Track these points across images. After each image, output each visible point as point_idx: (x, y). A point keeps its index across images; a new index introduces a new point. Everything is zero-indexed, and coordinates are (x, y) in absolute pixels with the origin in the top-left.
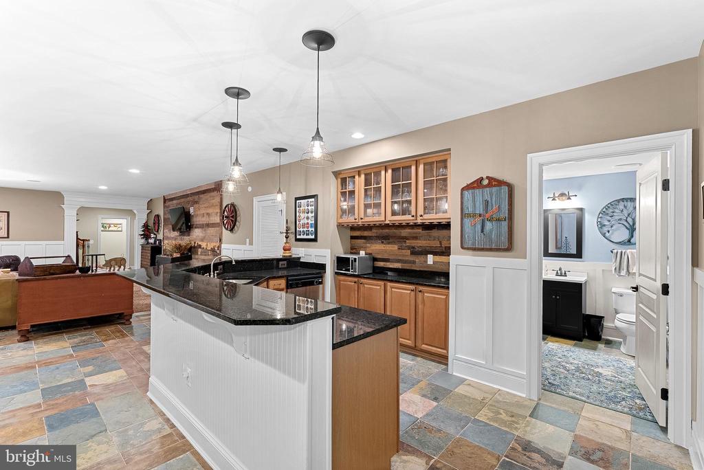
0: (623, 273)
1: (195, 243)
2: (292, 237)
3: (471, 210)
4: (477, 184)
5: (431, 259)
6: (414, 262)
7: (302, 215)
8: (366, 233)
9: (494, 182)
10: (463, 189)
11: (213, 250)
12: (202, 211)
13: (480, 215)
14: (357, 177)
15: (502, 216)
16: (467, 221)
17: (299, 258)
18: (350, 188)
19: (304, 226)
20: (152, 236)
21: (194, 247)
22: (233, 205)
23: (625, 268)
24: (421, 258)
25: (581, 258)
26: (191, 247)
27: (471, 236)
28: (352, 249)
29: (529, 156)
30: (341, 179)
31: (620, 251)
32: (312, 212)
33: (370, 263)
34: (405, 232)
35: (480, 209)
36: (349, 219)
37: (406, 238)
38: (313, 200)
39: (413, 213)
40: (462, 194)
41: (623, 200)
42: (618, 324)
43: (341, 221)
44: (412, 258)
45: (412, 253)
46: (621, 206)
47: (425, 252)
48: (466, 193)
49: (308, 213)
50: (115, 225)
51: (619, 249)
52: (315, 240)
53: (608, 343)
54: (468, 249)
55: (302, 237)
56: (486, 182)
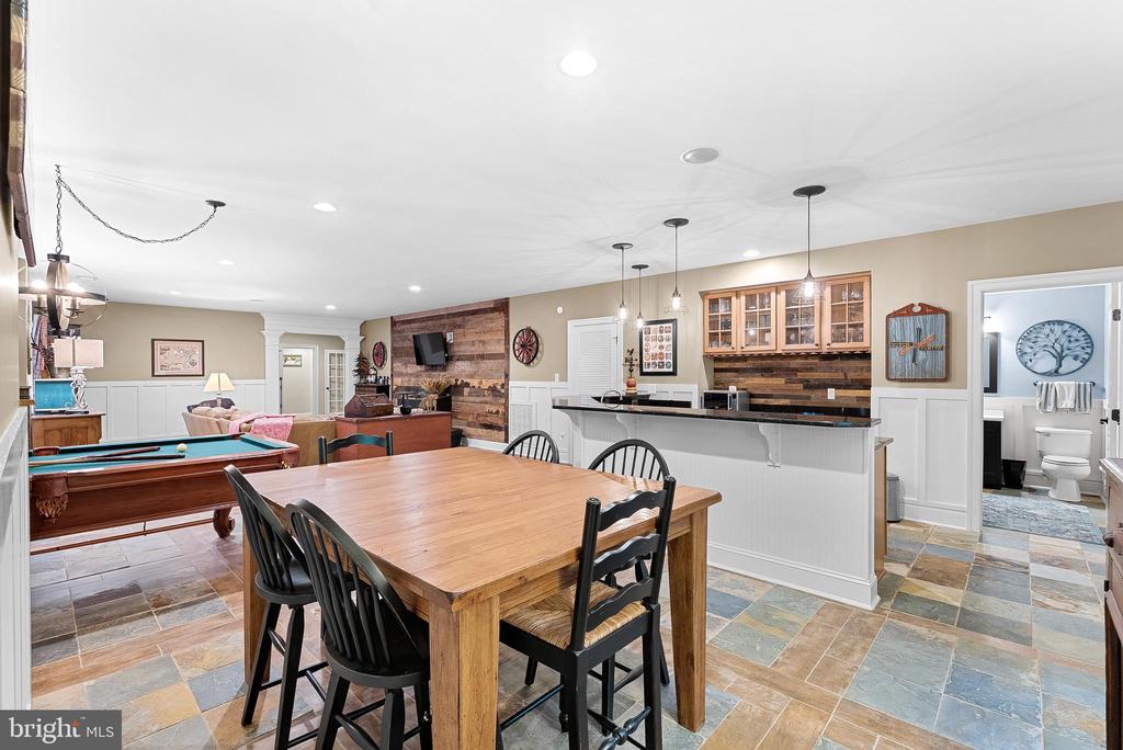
0: (1050, 408)
1: (457, 380)
2: (636, 370)
3: (899, 339)
4: (907, 311)
5: (831, 394)
6: (809, 398)
7: (652, 344)
8: (738, 365)
9: (927, 309)
10: (888, 317)
11: (493, 389)
12: (470, 338)
13: (911, 344)
14: (734, 299)
15: (938, 345)
16: (894, 352)
17: (648, 396)
18: (722, 310)
19: (654, 356)
20: (372, 372)
21: (456, 386)
22: (530, 331)
23: (1052, 403)
24: (819, 393)
25: (996, 392)
26: (451, 386)
27: (900, 366)
28: (716, 384)
29: (969, 283)
30: (710, 300)
31: (1045, 383)
32: (668, 340)
33: (746, 400)
34: (794, 363)
35: (911, 337)
36: (723, 349)
37: (796, 370)
38: (671, 325)
39: (817, 341)
40: (887, 322)
41: (1049, 323)
42: (1045, 465)
43: (710, 350)
44: (806, 393)
45: (805, 387)
46: (1047, 329)
47: (824, 386)
48: (892, 320)
49: (662, 340)
50: (293, 357)
51: (1043, 381)
52: (674, 373)
53: (1032, 491)
54: (895, 380)
55: (651, 370)
56: (917, 309)
